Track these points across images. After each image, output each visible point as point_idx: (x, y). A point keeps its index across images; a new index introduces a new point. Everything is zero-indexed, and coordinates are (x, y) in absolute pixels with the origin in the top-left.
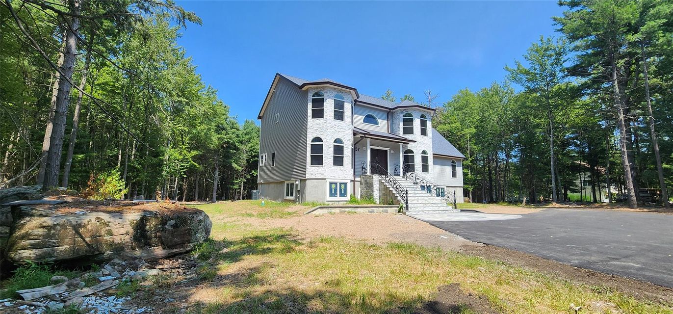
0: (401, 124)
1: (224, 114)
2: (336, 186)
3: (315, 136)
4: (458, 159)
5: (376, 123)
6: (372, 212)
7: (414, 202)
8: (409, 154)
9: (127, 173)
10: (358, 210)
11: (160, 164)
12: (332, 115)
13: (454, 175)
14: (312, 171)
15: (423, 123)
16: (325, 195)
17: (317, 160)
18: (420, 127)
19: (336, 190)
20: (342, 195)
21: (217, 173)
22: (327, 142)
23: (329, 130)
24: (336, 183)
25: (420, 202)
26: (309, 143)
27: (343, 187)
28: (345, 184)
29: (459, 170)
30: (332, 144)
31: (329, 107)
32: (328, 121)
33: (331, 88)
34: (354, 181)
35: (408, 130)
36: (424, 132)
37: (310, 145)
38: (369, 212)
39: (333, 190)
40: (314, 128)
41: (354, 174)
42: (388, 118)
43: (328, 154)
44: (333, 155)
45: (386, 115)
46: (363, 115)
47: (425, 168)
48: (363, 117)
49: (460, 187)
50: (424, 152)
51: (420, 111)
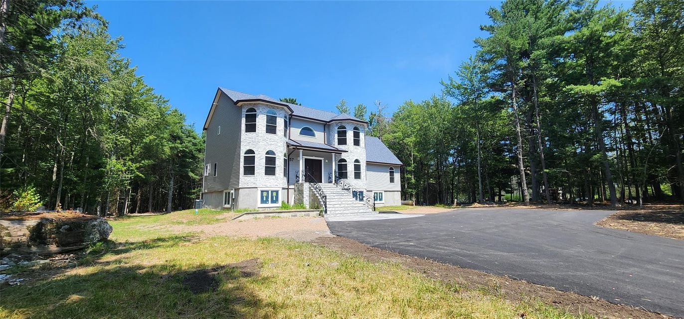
0: (336, 136)
1: (179, 123)
2: (268, 194)
3: (248, 148)
4: (396, 166)
5: (313, 135)
6: (294, 216)
7: (336, 206)
8: (343, 163)
9: (63, 186)
10: (283, 214)
11: (101, 176)
12: (265, 129)
13: (392, 180)
14: (244, 180)
15: (356, 135)
16: (256, 202)
17: (250, 170)
18: (353, 138)
19: (267, 197)
20: (273, 202)
21: (172, 183)
22: (259, 153)
23: (261, 143)
24: (267, 192)
25: (342, 206)
26: (242, 155)
27: (274, 194)
28: (277, 192)
29: (397, 176)
30: (264, 156)
31: (261, 121)
32: (260, 135)
33: (263, 104)
34: (288, 189)
35: (342, 141)
36: (357, 143)
37: (243, 157)
38: (292, 216)
39: (265, 197)
40: (247, 141)
41: (288, 182)
42: (324, 130)
43: (260, 164)
44: (265, 165)
45: (322, 127)
46: (299, 128)
47: (357, 175)
48: (300, 130)
49: (397, 191)
50: (357, 161)
51: (353, 124)
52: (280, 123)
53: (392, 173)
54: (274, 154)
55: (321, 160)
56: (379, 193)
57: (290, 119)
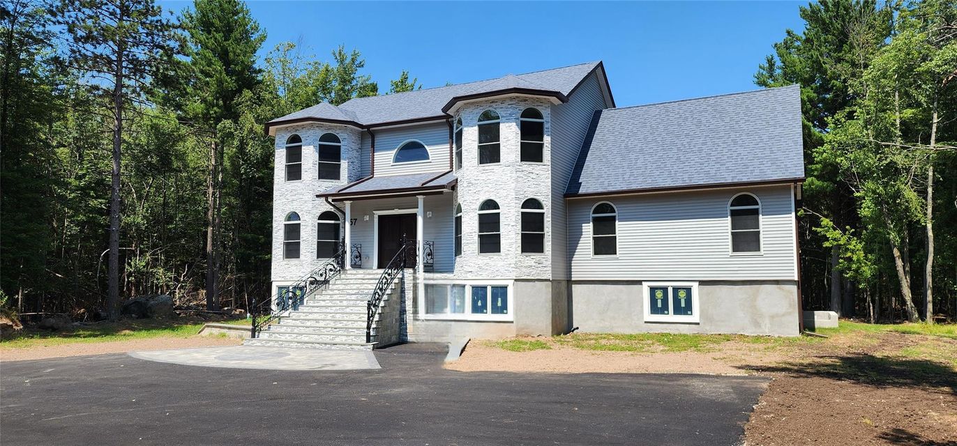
0: (454, 147)
4: (777, 187)
5: (425, 156)
13: (746, 241)
18: (476, 144)
24: (288, 288)
43: (278, 240)
44: (285, 241)
45: (445, 131)
46: (394, 149)
47: (490, 243)
48: (394, 152)
49: (777, 282)
50: (491, 204)
51: (477, 105)
52: (310, 156)
53: (745, 218)
54: (298, 217)
56: (676, 290)
57: (370, 135)
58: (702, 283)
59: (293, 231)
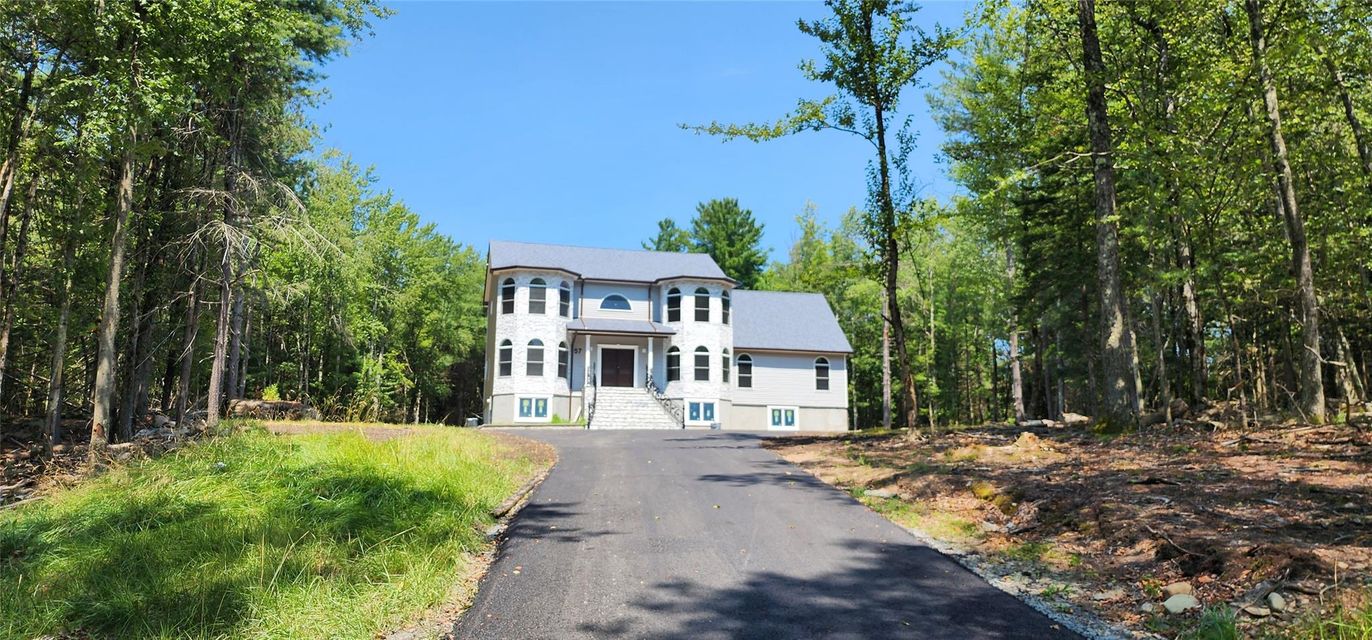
0: (666, 306)
2: (531, 403)
3: (504, 337)
4: (837, 355)
5: (626, 307)
8: (673, 354)
12: (527, 307)
13: (823, 385)
14: (499, 383)
15: (702, 303)
16: (513, 414)
17: (506, 369)
18: (693, 308)
19: (529, 408)
20: (538, 414)
22: (518, 345)
23: (522, 329)
24: (530, 400)
26: (498, 347)
27: (541, 404)
28: (545, 401)
29: (839, 378)
30: (526, 347)
31: (522, 296)
32: (520, 317)
33: (525, 272)
34: (570, 397)
35: (675, 316)
36: (702, 316)
37: (499, 351)
39: (525, 408)
40: (504, 327)
41: (571, 387)
42: (649, 297)
43: (520, 360)
44: (525, 361)
45: (646, 292)
46: (600, 298)
47: (702, 374)
48: (601, 301)
49: (837, 408)
50: (702, 349)
51: (694, 283)
52: (552, 297)
53: (822, 371)
54: (541, 343)
55: (633, 351)
56: (786, 411)
57: (583, 285)
58: (801, 407)
59: (506, 355)
